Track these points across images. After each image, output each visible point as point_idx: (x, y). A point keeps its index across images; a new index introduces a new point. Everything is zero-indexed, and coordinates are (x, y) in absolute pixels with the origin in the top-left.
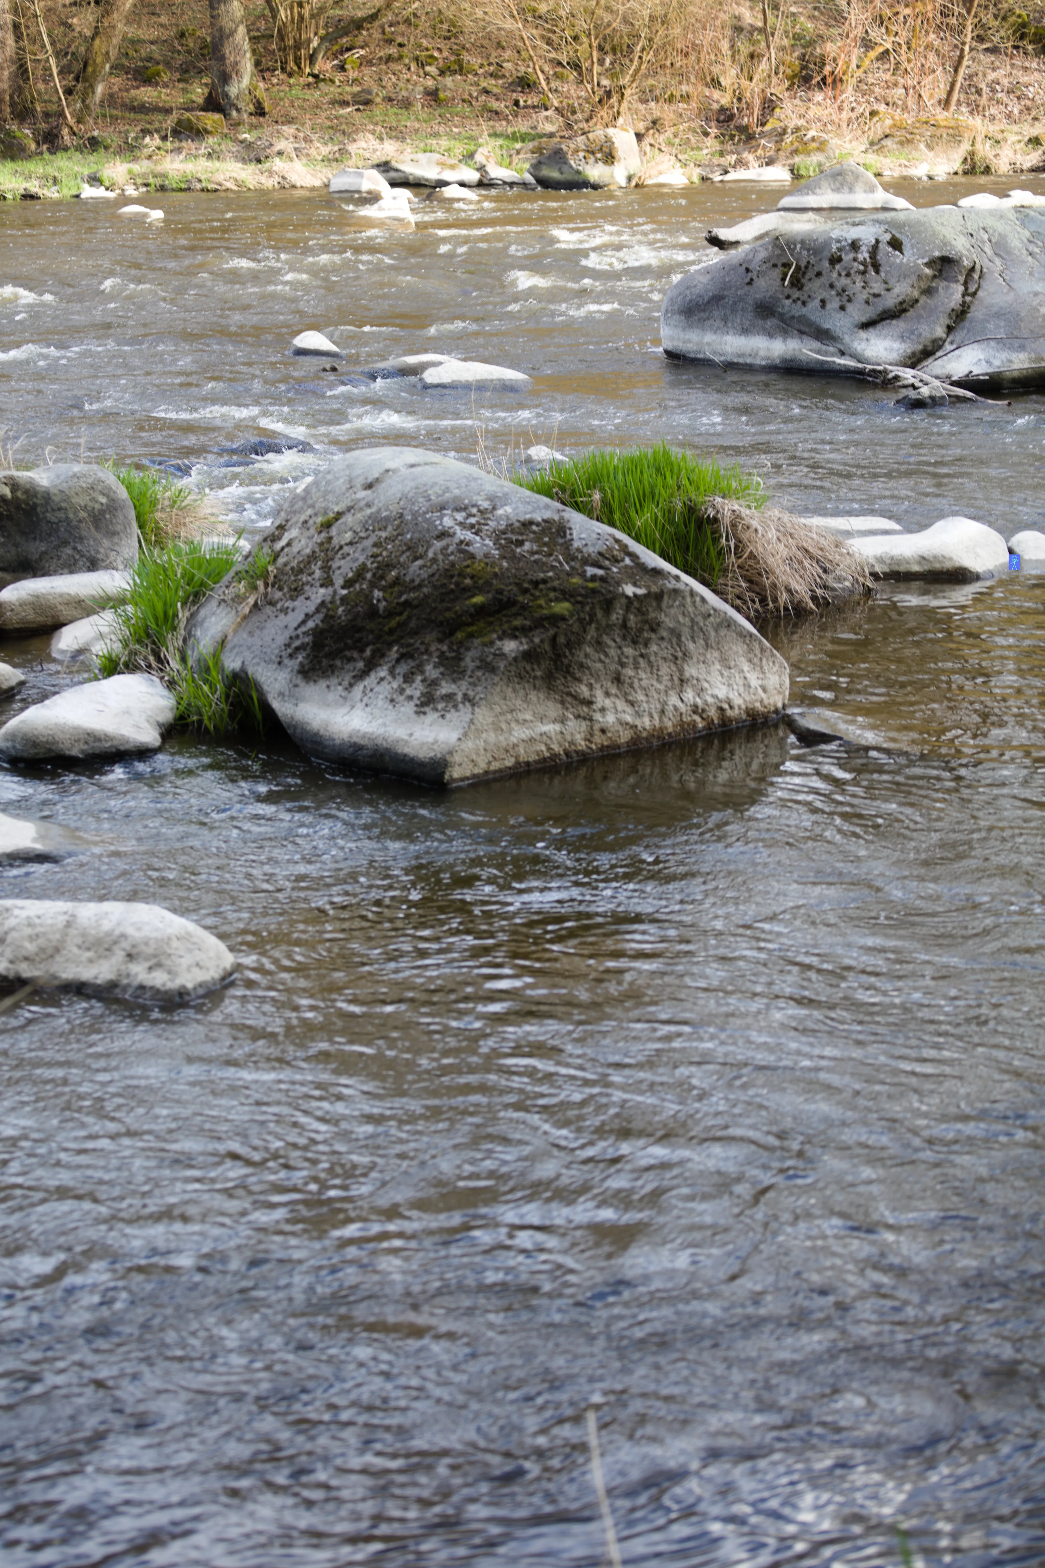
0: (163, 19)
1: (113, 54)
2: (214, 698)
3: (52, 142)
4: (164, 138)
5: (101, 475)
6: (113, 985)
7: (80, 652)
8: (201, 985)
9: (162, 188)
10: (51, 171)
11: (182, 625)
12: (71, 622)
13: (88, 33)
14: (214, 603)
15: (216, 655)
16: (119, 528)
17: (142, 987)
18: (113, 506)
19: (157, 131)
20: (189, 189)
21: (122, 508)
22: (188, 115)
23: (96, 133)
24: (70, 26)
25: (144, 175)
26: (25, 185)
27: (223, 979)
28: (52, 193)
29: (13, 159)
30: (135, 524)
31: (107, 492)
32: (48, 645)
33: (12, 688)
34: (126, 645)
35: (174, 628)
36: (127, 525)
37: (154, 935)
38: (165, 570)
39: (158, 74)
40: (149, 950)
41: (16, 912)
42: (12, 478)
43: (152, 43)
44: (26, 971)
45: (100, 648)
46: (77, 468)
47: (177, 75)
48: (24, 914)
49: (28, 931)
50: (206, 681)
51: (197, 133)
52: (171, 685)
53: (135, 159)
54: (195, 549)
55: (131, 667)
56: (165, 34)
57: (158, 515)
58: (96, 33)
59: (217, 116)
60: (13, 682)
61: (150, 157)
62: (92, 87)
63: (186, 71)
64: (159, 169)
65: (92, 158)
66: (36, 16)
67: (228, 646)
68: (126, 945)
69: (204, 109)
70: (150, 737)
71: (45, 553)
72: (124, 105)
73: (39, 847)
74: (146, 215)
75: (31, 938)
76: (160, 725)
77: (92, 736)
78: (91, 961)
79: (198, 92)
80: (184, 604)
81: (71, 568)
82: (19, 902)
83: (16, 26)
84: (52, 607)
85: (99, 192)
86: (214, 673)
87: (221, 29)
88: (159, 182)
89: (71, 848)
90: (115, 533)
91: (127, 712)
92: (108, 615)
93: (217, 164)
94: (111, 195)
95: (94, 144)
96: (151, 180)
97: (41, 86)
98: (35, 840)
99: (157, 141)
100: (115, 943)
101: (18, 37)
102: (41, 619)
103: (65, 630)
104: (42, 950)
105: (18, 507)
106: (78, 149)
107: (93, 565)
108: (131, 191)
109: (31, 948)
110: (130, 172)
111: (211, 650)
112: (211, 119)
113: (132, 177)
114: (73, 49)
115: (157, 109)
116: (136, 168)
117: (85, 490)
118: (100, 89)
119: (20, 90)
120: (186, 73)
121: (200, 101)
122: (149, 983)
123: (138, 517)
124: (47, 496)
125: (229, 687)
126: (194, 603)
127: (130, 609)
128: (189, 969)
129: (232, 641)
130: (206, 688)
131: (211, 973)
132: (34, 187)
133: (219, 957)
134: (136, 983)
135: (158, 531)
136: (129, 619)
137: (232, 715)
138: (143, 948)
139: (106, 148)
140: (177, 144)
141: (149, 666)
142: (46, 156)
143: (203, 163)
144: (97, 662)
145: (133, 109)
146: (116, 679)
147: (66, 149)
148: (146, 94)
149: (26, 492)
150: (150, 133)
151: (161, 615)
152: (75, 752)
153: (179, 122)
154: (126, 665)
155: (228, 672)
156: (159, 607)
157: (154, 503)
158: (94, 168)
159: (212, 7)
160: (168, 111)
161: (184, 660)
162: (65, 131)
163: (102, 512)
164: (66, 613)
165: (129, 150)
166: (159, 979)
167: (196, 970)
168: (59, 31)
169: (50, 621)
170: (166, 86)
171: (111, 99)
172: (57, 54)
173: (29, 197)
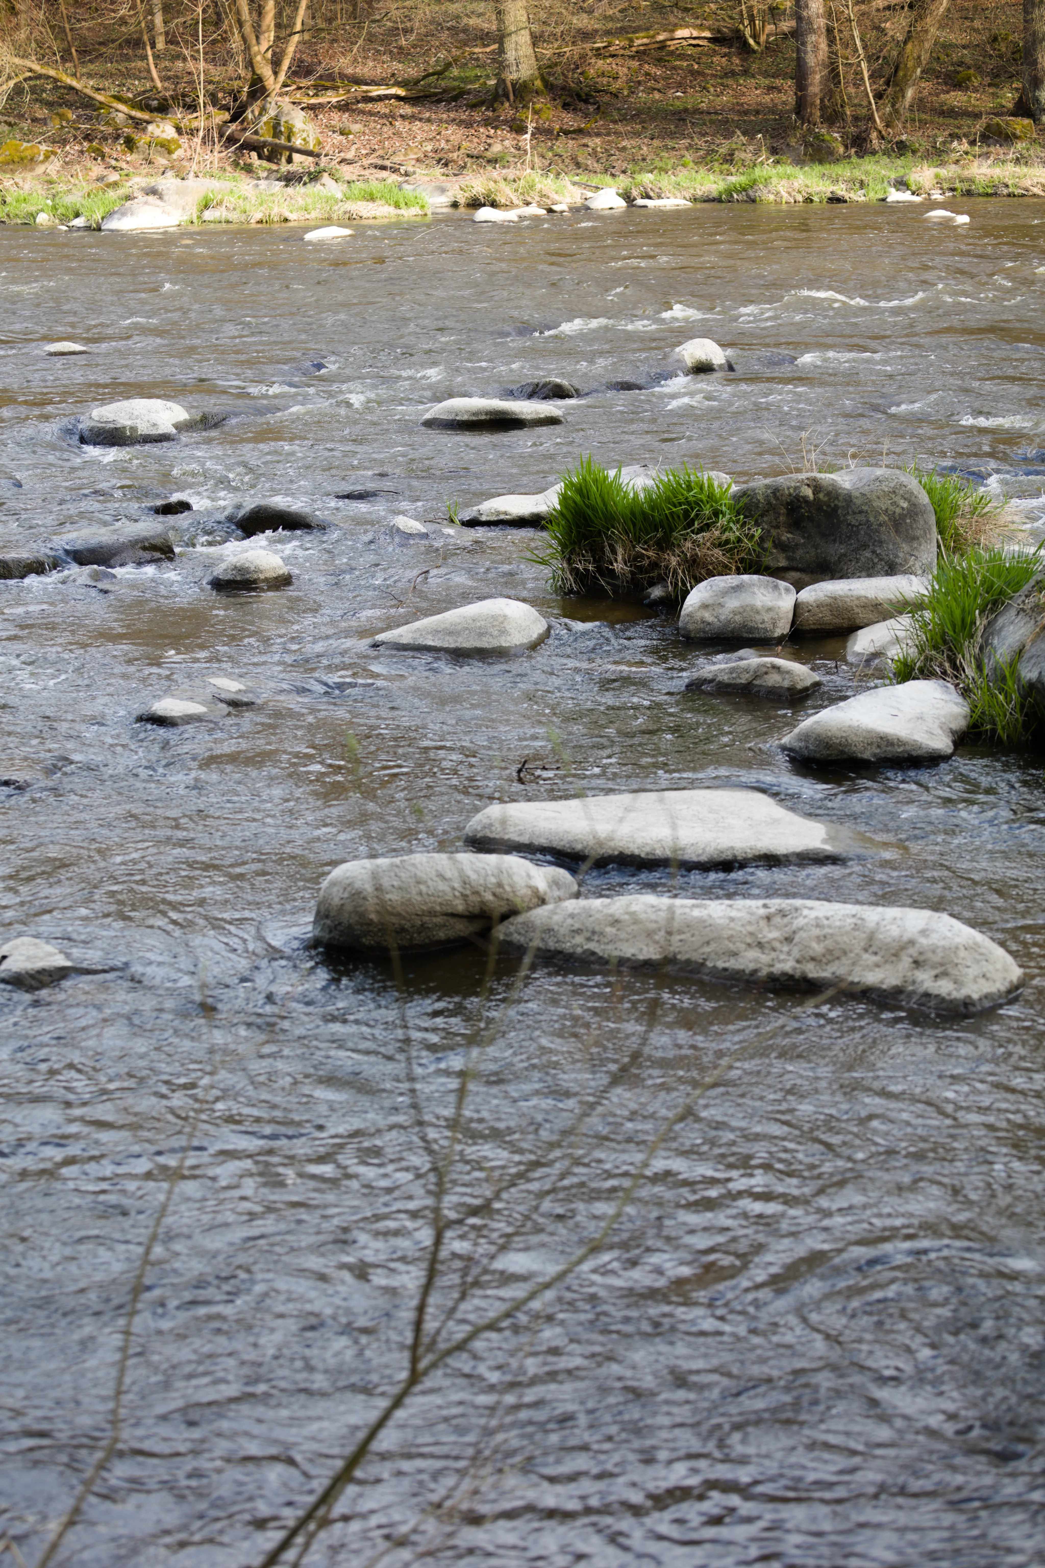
0: (977, 24)
1: (925, 57)
2: (1009, 708)
3: (860, 146)
4: (972, 143)
5: (903, 479)
6: (898, 991)
7: (876, 655)
8: (986, 997)
9: (969, 193)
10: (858, 174)
11: (980, 633)
12: (867, 625)
13: (900, 37)
14: (1013, 612)
15: (1013, 664)
16: (919, 533)
17: (927, 995)
18: (914, 511)
19: (966, 135)
20: (995, 194)
21: (923, 513)
22: (997, 120)
23: (904, 137)
24: (883, 31)
25: (951, 180)
26: (832, 188)
27: (1009, 992)
28: (858, 196)
29: (821, 162)
30: (935, 529)
31: (909, 496)
32: (845, 648)
33: (806, 689)
34: (921, 650)
35: (971, 636)
36: (926, 530)
37: (942, 943)
38: (965, 577)
39: (969, 79)
40: (936, 959)
41: (806, 912)
42: (814, 479)
43: (964, 47)
44: (813, 971)
45: (895, 652)
46: (879, 472)
47: (988, 80)
48: (813, 914)
49: (816, 932)
50: (1001, 691)
51: (1006, 138)
52: (966, 693)
53: (942, 164)
54: (996, 557)
55: (926, 673)
56: (976, 39)
57: (958, 521)
58: (908, 38)
59: (1027, 121)
60: (808, 683)
61: (957, 162)
62: (903, 92)
63: (997, 76)
64: (966, 173)
65: (899, 162)
66: (850, 21)
67: (1026, 656)
68: (913, 951)
69: (1014, 114)
70: (942, 743)
71: (845, 555)
72: (933, 110)
73: (828, 848)
74: (951, 219)
75: (819, 939)
76: (953, 732)
77: (885, 740)
78: (877, 965)
79: (1008, 97)
80: (982, 612)
81: (870, 571)
82: (809, 903)
83: (829, 30)
84: (849, 610)
85: (905, 196)
86: (1010, 682)
87: (1034, 34)
88: (965, 186)
89: (860, 851)
90: (914, 538)
91: (920, 718)
92: (905, 620)
93: (1025, 169)
94: (917, 199)
95: (902, 148)
96: (958, 185)
97: (852, 90)
98: (824, 841)
99: (965, 146)
100: (903, 948)
101: (831, 41)
102: (837, 621)
103: (860, 632)
104: (830, 951)
105: (819, 509)
106: (886, 153)
107: (891, 570)
108: (937, 196)
109: (818, 948)
110: (937, 176)
111: (1008, 659)
112: (1020, 124)
113: (939, 181)
114: (885, 52)
115: (966, 114)
116: (943, 172)
117: (887, 494)
118: (910, 93)
119: (830, 94)
120: (997, 78)
121: (1010, 105)
122: (934, 991)
123: (938, 523)
124: (849, 499)
125: (1024, 697)
126: (992, 611)
127: (928, 615)
128: (975, 980)
129: (1030, 651)
130: (1001, 697)
131: (998, 986)
132: (840, 190)
133: (1006, 970)
134: (921, 990)
135: (957, 537)
136: (926, 624)
137: (1026, 726)
138: (930, 955)
139: (914, 152)
140: (985, 149)
141: (945, 673)
142: (854, 159)
143: (1010, 168)
144: (892, 666)
145: (942, 114)
146: (911, 684)
147: (874, 153)
148: (956, 98)
149: (829, 494)
150: (958, 138)
151: (958, 622)
152: (867, 755)
153: (988, 127)
154: (921, 671)
155: (1023, 682)
156: (958, 613)
157: (955, 508)
158: (901, 172)
159: (1026, 12)
160: (977, 116)
161: (979, 667)
162: (874, 135)
163: (903, 517)
164: (862, 615)
165: (937, 154)
166: (944, 988)
167: (982, 981)
168: (872, 35)
169: (846, 624)
170: (976, 90)
171: (920, 104)
172: (869, 59)
173: (835, 200)
